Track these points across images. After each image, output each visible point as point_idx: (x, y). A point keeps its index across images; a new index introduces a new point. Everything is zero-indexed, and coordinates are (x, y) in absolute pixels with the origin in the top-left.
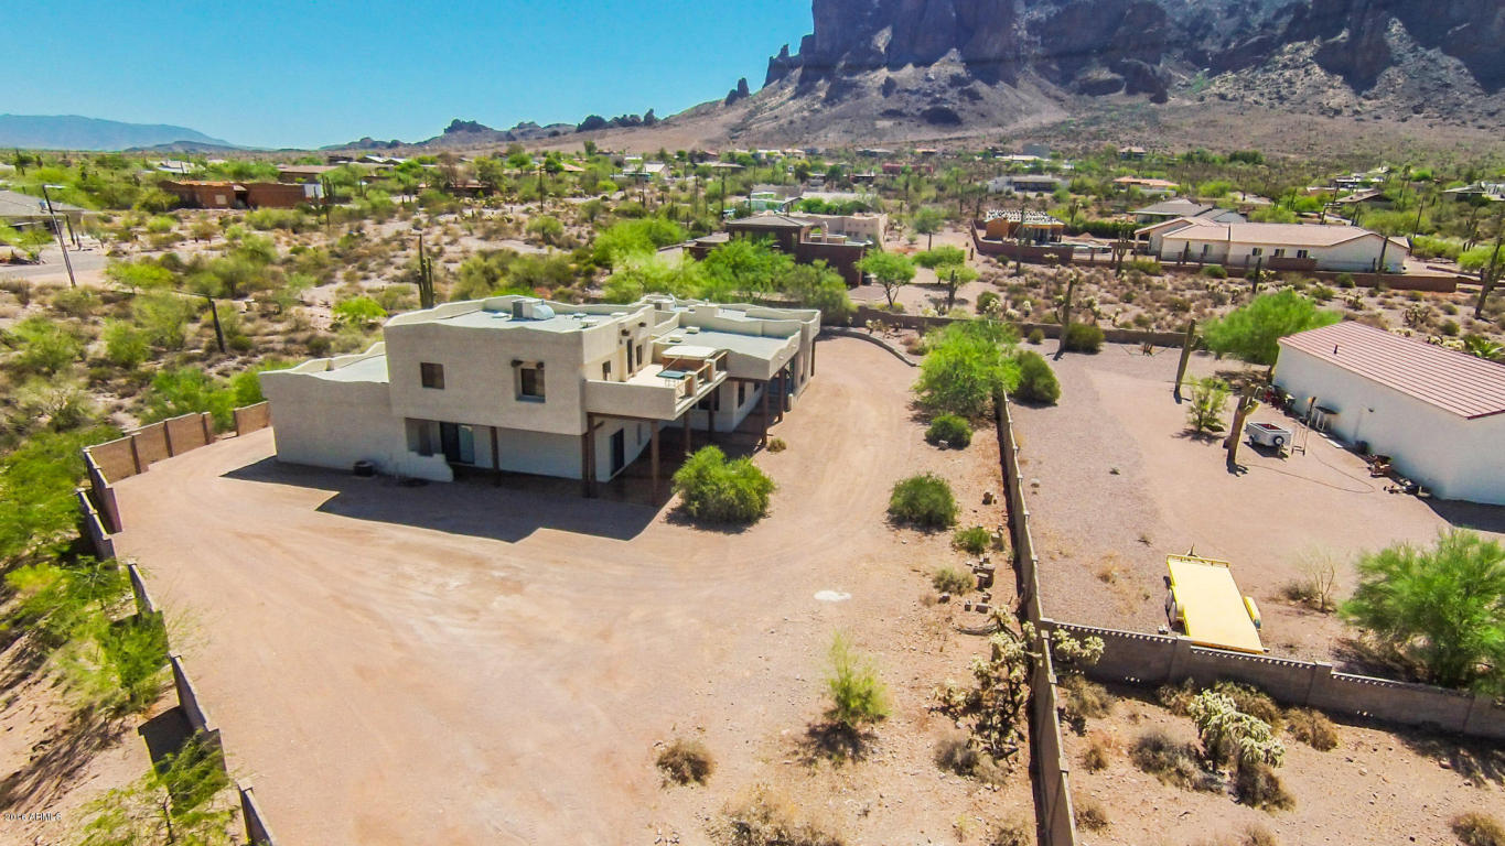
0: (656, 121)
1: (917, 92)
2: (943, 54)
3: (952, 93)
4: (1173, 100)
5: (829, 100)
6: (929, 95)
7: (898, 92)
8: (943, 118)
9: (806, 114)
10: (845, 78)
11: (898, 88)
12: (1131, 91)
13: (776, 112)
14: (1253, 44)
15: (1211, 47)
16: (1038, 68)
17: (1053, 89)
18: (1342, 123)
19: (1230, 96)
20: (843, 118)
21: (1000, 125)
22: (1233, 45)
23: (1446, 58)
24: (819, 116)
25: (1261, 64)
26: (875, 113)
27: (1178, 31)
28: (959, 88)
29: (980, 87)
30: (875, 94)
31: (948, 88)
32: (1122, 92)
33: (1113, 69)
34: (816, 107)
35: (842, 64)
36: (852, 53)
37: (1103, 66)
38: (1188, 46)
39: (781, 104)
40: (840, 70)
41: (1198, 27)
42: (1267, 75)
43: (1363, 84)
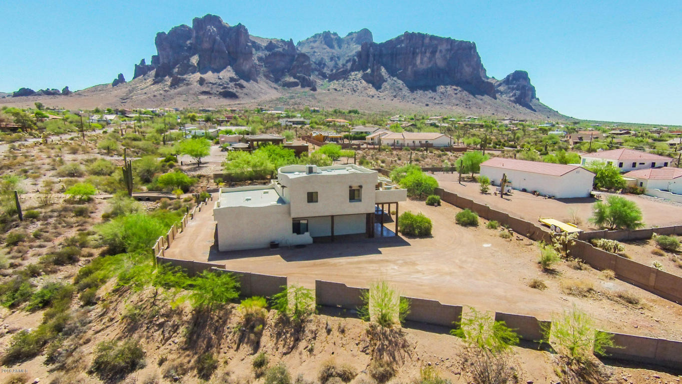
0: (71, 93)
1: (215, 84)
2: (225, 68)
3: (232, 85)
4: (319, 90)
5: (173, 86)
6: (221, 85)
7: (207, 83)
8: (228, 95)
9: (161, 92)
10: (179, 76)
11: (206, 82)
12: (303, 86)
13: (144, 91)
14: (341, 71)
15: (326, 71)
16: (265, 76)
17: (273, 84)
18: (375, 100)
19: (338, 90)
20: (182, 95)
21: (254, 99)
22: (334, 71)
23: (399, 81)
24: (169, 93)
25: (346, 78)
26: (197, 92)
27: (315, 65)
28: (234, 83)
29: (243, 82)
30: (196, 84)
31: (229, 83)
32: (300, 87)
33: (295, 78)
34: (166, 89)
35: (176, 70)
36: (181, 65)
37: (291, 76)
38: (319, 70)
39: (147, 87)
40: (176, 73)
41: (321, 64)
42: (348, 83)
43: (378, 87)
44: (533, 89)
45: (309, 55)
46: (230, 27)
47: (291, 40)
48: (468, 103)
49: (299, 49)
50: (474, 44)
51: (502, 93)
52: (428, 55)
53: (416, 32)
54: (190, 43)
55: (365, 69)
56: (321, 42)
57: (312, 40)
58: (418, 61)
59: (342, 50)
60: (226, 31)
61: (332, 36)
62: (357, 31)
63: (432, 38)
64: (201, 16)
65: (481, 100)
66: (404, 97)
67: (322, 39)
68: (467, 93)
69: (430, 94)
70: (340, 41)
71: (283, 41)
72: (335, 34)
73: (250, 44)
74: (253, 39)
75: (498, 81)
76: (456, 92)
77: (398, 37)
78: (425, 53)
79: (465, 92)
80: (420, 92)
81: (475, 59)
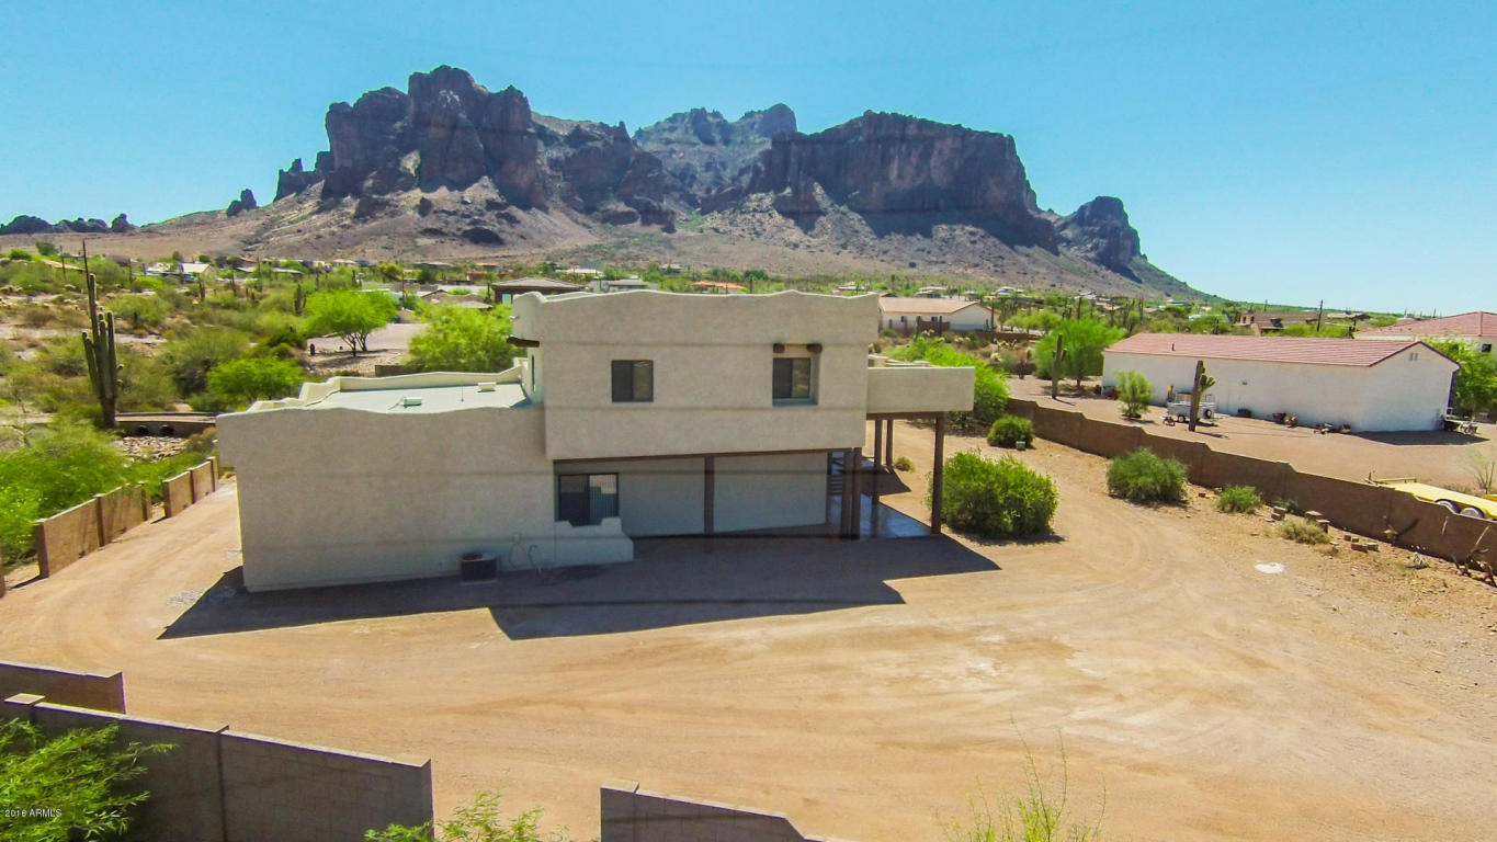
0: (132, 228)
1: (455, 213)
2: (477, 179)
3: (490, 216)
4: (680, 231)
5: (361, 216)
6: (468, 217)
7: (435, 212)
8: (485, 238)
9: (334, 229)
10: (375, 196)
12: (646, 223)
13: (299, 225)
14: (728, 193)
15: (697, 191)
16: (564, 199)
17: (581, 218)
18: (801, 253)
19: (721, 230)
20: (379, 235)
21: (539, 246)
22: (713, 192)
23: (853, 213)
24: (349, 231)
25: (737, 207)
26: (414, 231)
27: (673, 179)
28: (496, 212)
29: (514, 211)
30: (410, 213)
31: (485, 211)
32: (638, 223)
33: (628, 204)
34: (346, 222)
35: (369, 183)
36: (379, 172)
37: (619, 201)
38: (681, 190)
39: (303, 218)
40: (368, 188)
41: (685, 175)
42: (743, 217)
43: (807, 227)
44: (1133, 236)
45: (659, 156)
46: (490, 94)
47: (622, 124)
48: (1000, 263)
49: (639, 144)
50: (1011, 139)
51: (1069, 243)
52: (914, 160)
53: (889, 111)
54: (402, 128)
55: (779, 188)
56: (687, 131)
57: (666, 126)
58: (893, 174)
59: (730, 148)
60: (479, 102)
61: (710, 119)
62: (763, 110)
63: (923, 124)
64: (427, 70)
65: (1027, 256)
66: (862, 248)
67: (689, 125)
68: (997, 242)
69: (917, 241)
70: (726, 130)
71: (603, 126)
72: (716, 115)
73: (531, 130)
74: (541, 123)
75: (1060, 218)
76: (973, 239)
77: (851, 121)
78: (909, 155)
79: (993, 239)
80: (897, 238)
81: (1014, 172)
